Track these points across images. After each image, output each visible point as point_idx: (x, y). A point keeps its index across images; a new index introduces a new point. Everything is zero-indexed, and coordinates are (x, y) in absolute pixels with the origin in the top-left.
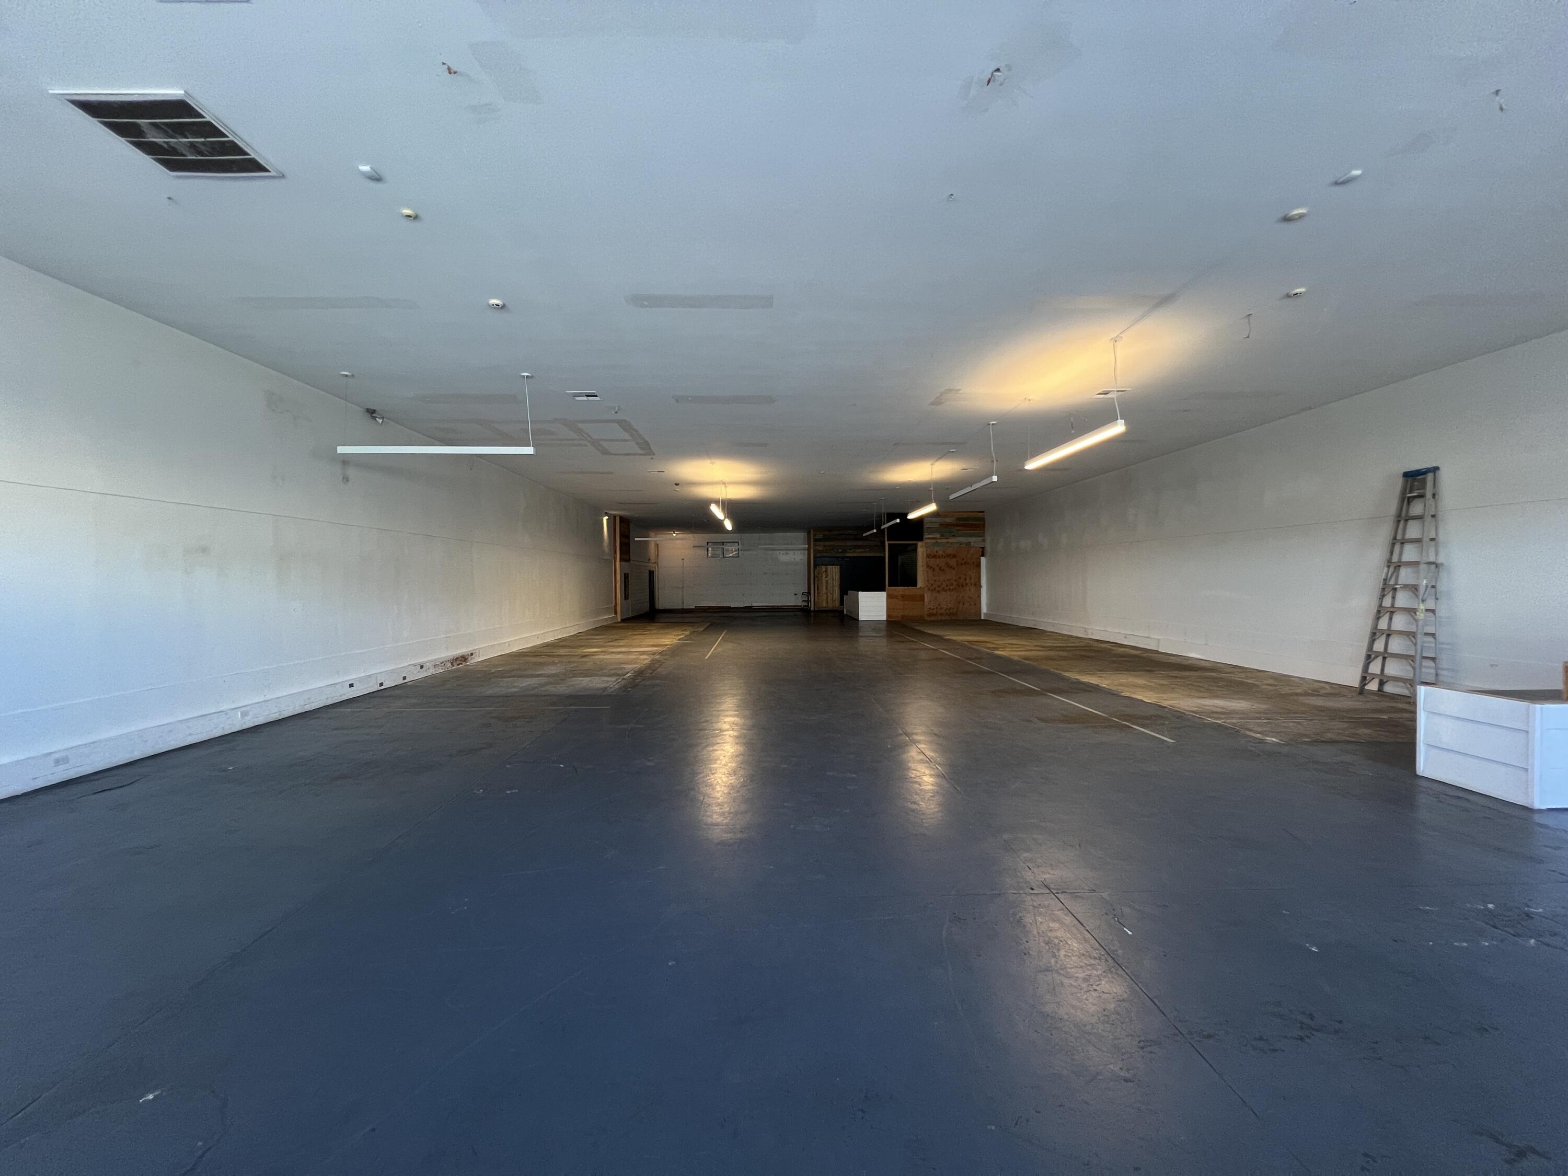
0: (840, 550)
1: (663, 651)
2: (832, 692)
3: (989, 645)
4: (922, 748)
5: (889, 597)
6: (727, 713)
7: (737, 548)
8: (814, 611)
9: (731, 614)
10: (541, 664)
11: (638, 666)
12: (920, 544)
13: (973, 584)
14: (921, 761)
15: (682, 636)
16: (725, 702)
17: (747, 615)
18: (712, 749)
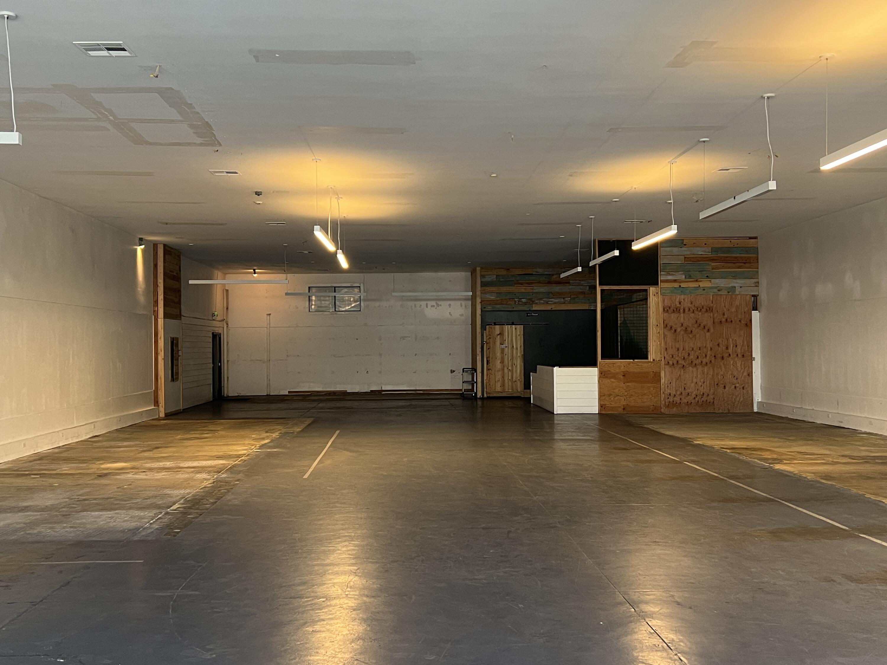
0: (524, 300)
1: (234, 466)
2: (509, 532)
3: (767, 455)
4: (654, 626)
5: (602, 375)
6: (337, 569)
7: (357, 297)
8: (482, 399)
9: (348, 404)
10: (30, 489)
11: (193, 491)
12: (652, 290)
13: (739, 356)
14: (654, 648)
15: (266, 441)
16: (334, 551)
17: (373, 405)
18: (310, 629)
